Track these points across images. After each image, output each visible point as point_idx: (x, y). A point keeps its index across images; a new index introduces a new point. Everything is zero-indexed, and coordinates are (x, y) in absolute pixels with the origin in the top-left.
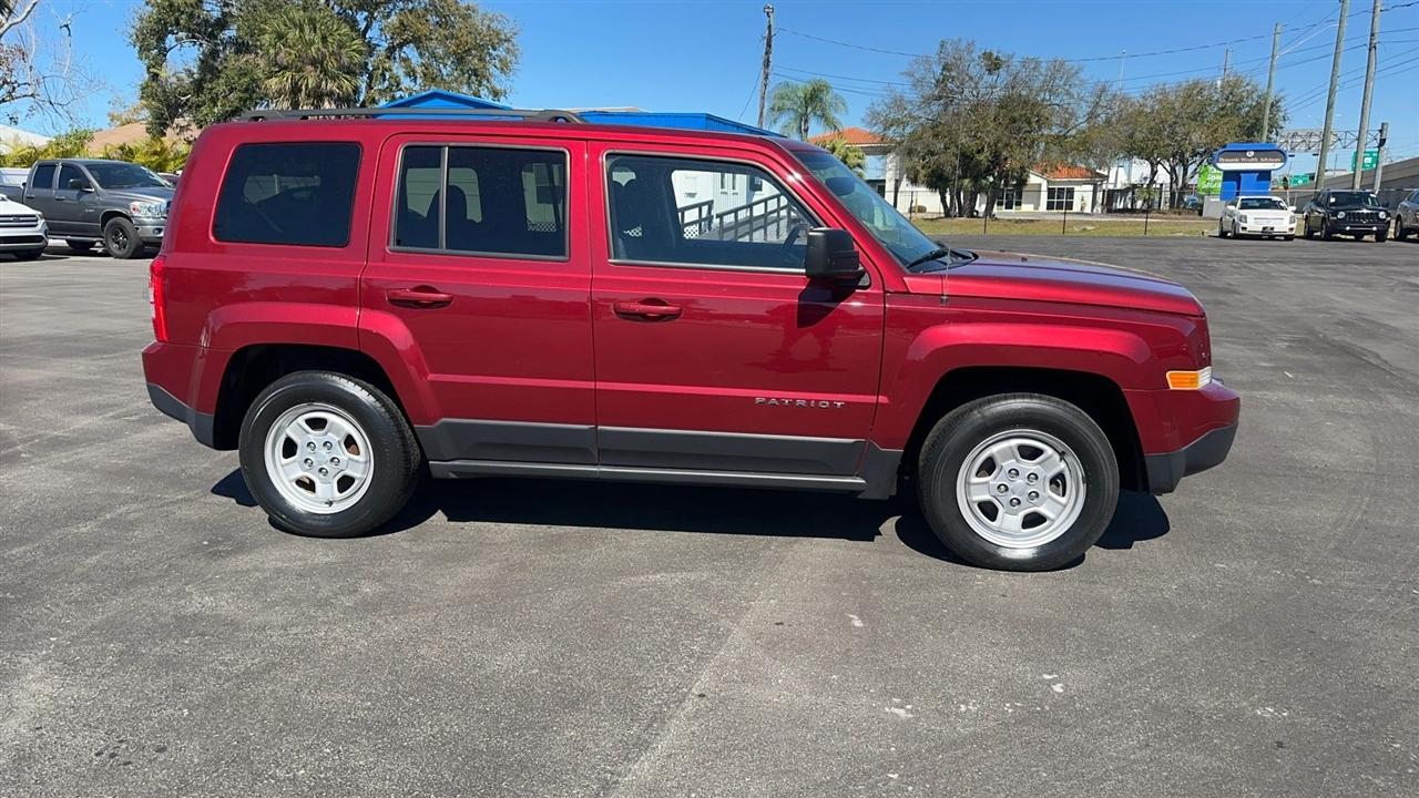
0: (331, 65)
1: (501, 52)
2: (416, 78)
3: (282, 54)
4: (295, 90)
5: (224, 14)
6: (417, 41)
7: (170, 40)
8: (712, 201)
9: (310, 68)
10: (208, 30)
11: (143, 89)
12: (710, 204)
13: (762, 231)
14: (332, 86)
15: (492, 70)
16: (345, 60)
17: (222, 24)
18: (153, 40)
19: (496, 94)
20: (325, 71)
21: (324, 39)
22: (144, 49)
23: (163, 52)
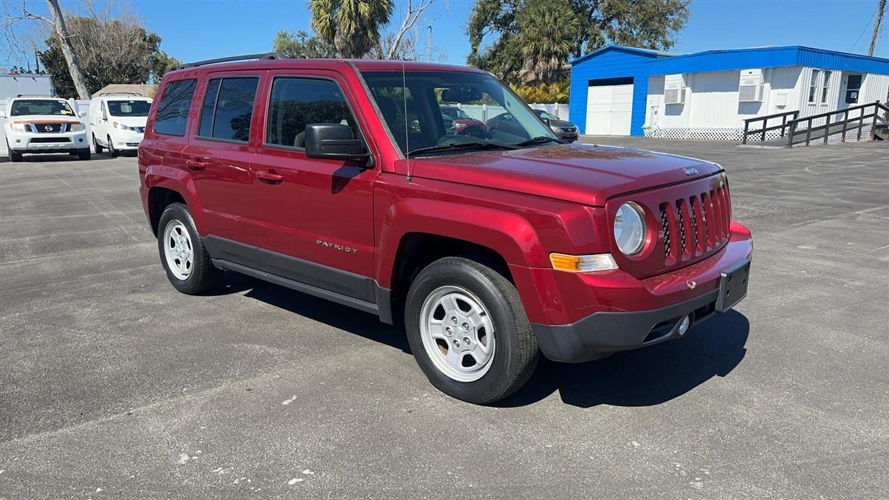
0: (558, 35)
1: (676, 17)
2: (614, 38)
3: (531, 32)
4: (536, 52)
5: (514, 12)
6: (618, 15)
7: (486, 29)
8: (798, 112)
9: (546, 38)
10: (504, 22)
11: (469, 58)
12: (796, 113)
13: (841, 134)
14: (556, 48)
15: (668, 29)
16: (566, 31)
17: (512, 17)
18: (477, 30)
19: (667, 45)
20: (554, 40)
21: (555, 20)
22: (473, 36)
23: (481, 37)
